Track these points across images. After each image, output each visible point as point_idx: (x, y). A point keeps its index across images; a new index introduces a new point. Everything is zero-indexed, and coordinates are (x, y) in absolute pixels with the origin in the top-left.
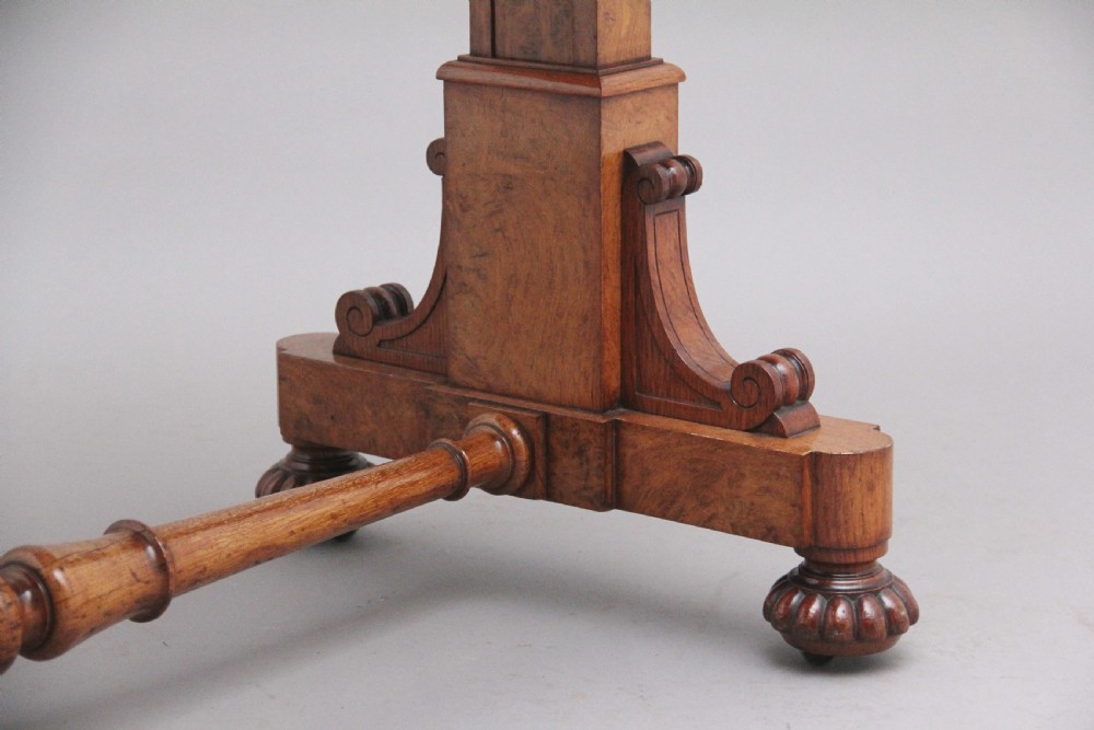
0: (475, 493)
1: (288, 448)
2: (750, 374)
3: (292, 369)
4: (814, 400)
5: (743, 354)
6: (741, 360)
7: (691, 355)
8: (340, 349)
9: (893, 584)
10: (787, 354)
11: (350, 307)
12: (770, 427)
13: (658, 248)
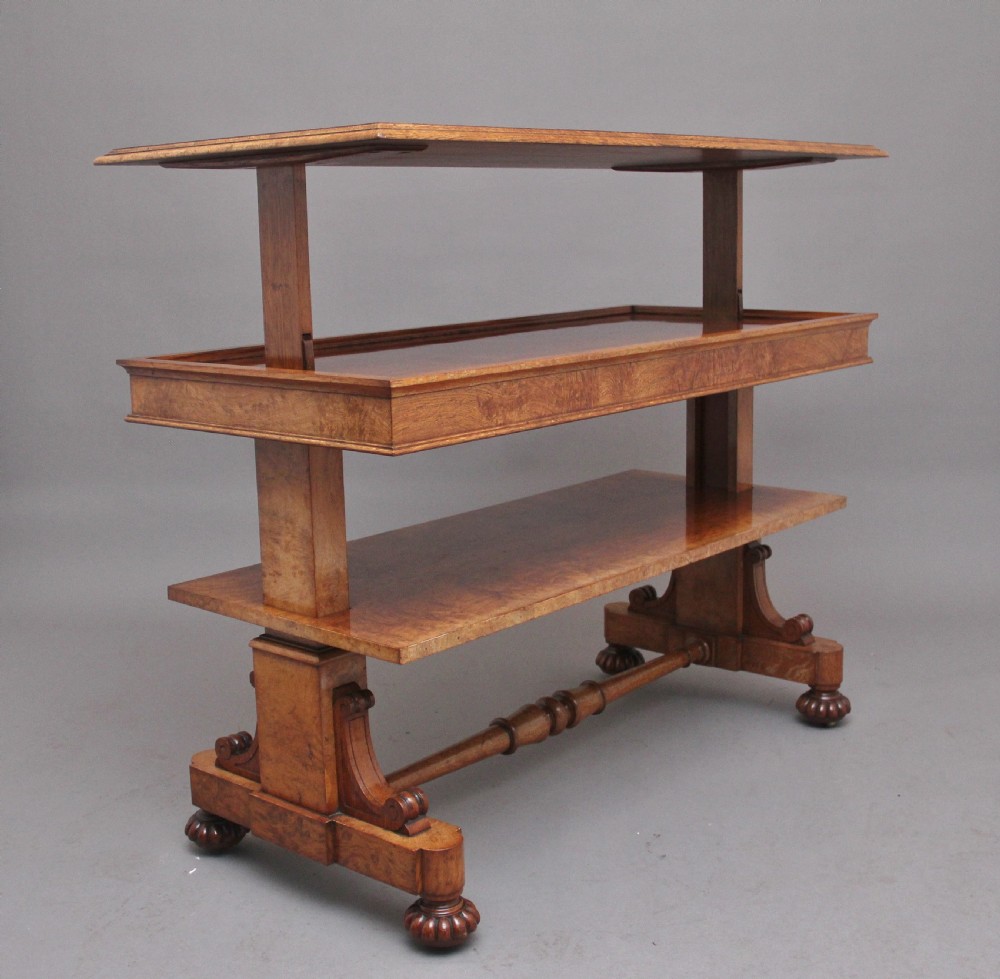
0: (692, 665)
1: (607, 645)
2: (793, 623)
3: (610, 615)
4: (814, 633)
5: (787, 615)
6: (787, 618)
7: (769, 616)
8: (631, 609)
9: (842, 698)
10: (803, 616)
11: (634, 594)
12: (799, 642)
13: (757, 578)
